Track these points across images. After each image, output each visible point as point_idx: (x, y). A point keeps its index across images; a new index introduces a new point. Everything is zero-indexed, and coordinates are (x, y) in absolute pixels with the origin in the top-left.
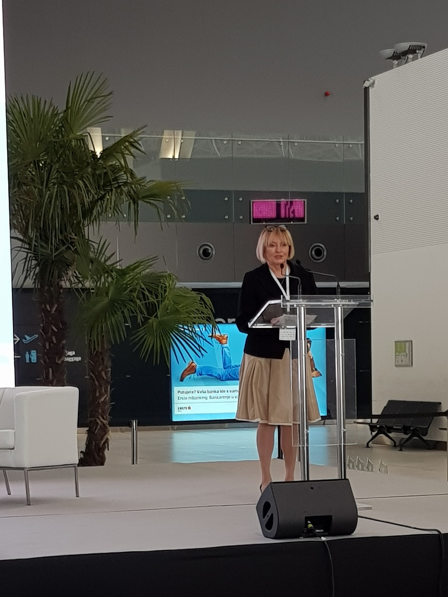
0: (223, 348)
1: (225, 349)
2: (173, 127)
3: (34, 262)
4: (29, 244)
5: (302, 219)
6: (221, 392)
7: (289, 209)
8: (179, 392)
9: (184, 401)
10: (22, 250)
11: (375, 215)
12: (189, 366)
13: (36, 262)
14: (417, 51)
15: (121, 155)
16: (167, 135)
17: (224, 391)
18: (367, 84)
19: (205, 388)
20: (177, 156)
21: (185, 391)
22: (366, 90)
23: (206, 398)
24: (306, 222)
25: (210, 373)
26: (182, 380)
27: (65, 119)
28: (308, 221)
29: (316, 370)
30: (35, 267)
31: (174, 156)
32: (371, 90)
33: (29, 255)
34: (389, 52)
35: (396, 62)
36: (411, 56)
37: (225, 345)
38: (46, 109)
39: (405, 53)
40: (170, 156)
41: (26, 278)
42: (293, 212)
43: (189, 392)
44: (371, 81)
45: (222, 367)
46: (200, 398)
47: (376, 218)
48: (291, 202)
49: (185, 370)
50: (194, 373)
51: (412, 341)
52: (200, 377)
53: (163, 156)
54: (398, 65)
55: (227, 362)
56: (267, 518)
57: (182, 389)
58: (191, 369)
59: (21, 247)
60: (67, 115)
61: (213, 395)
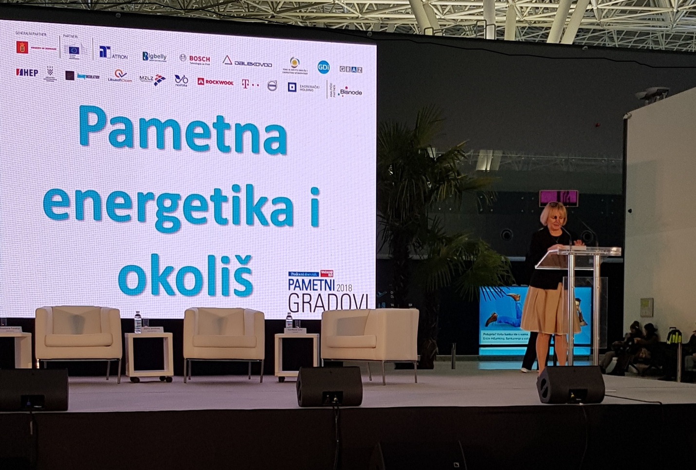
0: (516, 304)
1: (518, 305)
2: (487, 148)
3: (390, 232)
4: (388, 220)
5: (575, 204)
6: (514, 334)
7: (566, 197)
8: (484, 334)
9: (487, 341)
10: (382, 223)
11: (629, 209)
12: (492, 316)
13: (391, 232)
14: (663, 94)
15: (451, 160)
16: (482, 154)
17: (517, 335)
18: (626, 117)
19: (503, 332)
20: (488, 169)
21: (489, 333)
22: (626, 121)
23: (504, 339)
24: (577, 206)
25: (507, 321)
26: (487, 325)
27: (415, 135)
28: (579, 205)
29: (583, 321)
30: (391, 236)
31: (486, 169)
32: (629, 120)
33: (387, 227)
34: (643, 94)
35: (647, 101)
36: (658, 97)
37: (518, 302)
38: (402, 129)
39: (654, 95)
40: (484, 169)
41: (384, 242)
42: (569, 199)
43: (491, 334)
44: (629, 115)
45: (516, 317)
46: (499, 339)
47: (630, 211)
48: (568, 192)
49: (490, 318)
50: (496, 321)
51: (653, 299)
52: (499, 324)
53: (478, 169)
54: (649, 103)
55: (519, 314)
56: (543, 390)
57: (486, 332)
58: (494, 318)
59: (382, 222)
60: (416, 133)
61: (508, 337)
